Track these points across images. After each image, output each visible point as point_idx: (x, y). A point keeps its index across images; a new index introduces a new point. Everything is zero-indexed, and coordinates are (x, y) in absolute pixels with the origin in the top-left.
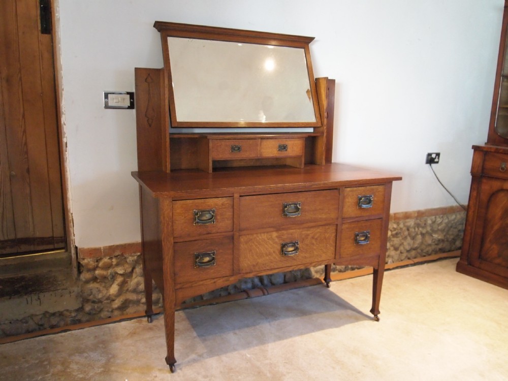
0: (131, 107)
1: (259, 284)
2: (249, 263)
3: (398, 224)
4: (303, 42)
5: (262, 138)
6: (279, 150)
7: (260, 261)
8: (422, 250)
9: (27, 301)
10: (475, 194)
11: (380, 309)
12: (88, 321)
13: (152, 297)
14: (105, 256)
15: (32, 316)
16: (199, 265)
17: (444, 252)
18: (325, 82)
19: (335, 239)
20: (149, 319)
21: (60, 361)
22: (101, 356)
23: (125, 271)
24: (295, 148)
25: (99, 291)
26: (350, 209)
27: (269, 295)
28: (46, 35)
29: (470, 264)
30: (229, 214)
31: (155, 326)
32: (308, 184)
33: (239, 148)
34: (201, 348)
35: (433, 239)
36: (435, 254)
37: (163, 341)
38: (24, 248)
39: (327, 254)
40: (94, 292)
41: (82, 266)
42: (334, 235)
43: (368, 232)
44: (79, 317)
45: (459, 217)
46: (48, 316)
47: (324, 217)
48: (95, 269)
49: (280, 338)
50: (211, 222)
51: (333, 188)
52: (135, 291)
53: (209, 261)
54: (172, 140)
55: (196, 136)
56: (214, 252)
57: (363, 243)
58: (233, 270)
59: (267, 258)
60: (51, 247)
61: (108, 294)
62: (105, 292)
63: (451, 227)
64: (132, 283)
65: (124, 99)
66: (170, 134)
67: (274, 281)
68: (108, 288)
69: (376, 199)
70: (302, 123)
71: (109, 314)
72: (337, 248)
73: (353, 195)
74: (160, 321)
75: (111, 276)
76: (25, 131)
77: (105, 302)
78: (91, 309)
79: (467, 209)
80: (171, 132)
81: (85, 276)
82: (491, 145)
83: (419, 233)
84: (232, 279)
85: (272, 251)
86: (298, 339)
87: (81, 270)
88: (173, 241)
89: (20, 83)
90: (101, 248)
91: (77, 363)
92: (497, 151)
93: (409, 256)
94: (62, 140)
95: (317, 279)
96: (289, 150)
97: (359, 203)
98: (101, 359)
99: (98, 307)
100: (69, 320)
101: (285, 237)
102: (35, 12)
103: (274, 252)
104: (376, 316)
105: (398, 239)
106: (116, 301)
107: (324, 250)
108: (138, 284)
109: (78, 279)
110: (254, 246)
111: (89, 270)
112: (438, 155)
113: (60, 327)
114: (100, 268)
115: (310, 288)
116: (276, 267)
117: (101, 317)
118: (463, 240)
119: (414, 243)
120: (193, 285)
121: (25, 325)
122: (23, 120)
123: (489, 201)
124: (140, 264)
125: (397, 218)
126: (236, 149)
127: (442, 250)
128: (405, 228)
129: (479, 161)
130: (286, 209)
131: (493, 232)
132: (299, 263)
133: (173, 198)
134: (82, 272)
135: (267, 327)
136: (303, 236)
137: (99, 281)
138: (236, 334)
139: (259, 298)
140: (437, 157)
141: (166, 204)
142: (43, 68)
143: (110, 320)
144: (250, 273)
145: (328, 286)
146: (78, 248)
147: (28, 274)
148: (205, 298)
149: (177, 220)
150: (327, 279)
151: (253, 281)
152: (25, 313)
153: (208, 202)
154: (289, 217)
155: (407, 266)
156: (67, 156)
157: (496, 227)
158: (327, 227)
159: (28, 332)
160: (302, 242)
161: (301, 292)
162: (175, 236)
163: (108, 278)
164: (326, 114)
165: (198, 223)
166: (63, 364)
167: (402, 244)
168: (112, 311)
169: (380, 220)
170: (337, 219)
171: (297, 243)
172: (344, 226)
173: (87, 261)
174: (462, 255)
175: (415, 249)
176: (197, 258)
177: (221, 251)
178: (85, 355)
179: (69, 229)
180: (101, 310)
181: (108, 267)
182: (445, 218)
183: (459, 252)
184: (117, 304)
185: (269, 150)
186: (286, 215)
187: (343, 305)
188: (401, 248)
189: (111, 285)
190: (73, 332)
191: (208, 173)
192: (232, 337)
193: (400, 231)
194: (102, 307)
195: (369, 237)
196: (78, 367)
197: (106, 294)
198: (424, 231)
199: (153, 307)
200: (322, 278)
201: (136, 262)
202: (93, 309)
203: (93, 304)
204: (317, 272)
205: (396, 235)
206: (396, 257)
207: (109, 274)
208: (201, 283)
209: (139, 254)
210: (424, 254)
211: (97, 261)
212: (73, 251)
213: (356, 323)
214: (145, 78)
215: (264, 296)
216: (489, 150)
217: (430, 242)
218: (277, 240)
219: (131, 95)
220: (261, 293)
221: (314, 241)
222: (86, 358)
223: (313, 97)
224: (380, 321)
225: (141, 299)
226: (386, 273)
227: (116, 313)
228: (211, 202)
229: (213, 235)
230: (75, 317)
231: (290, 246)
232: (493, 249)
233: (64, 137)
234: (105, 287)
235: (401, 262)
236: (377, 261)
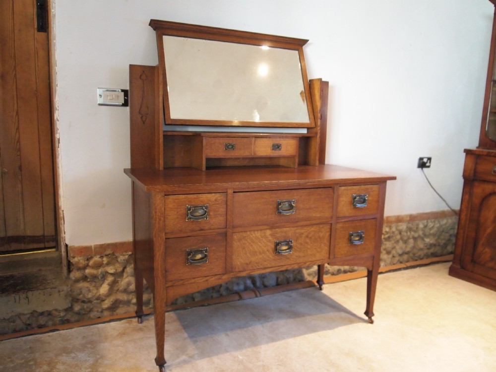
0: (125, 104)
1: (252, 286)
2: (242, 261)
3: (390, 227)
4: (297, 44)
5: (256, 137)
6: (273, 149)
7: (253, 259)
8: (414, 254)
9: (15, 299)
10: (467, 197)
11: (375, 312)
12: (78, 321)
13: (142, 297)
14: (95, 255)
15: (19, 315)
16: (191, 263)
17: (436, 256)
18: (319, 83)
19: (329, 238)
20: (140, 319)
21: (46, 361)
22: (89, 357)
23: (116, 270)
24: (289, 148)
25: (89, 291)
26: (344, 208)
27: (261, 298)
28: (42, 33)
29: (463, 267)
30: (222, 210)
31: (145, 327)
32: (302, 181)
33: (233, 146)
34: (192, 349)
35: (425, 243)
36: (427, 258)
37: (153, 342)
38: (14, 246)
39: (321, 254)
40: (84, 291)
41: (73, 265)
42: (328, 234)
43: (362, 232)
44: (68, 317)
45: (450, 221)
46: (35, 315)
47: (319, 215)
48: (85, 268)
49: (273, 340)
50: (203, 218)
51: (327, 186)
52: (125, 291)
53: (201, 259)
54: (165, 137)
55: (190, 134)
56: (207, 250)
57: (357, 243)
58: (226, 268)
59: (261, 256)
60: (42, 245)
61: (98, 294)
62: (95, 291)
63: (443, 231)
64: (122, 283)
65: (118, 96)
66: (164, 131)
67: (267, 283)
68: (98, 288)
69: (370, 198)
70: (296, 124)
71: (98, 314)
72: (332, 248)
73: (348, 194)
74: (151, 322)
75: (101, 275)
76: (18, 129)
77: (95, 301)
78: (81, 309)
79: (459, 214)
80: (165, 130)
81: (75, 275)
82: (483, 149)
83: (411, 237)
84: (224, 277)
85: (265, 249)
86: (291, 341)
87: (71, 269)
88: (164, 238)
89: (15, 81)
90: (91, 246)
91: (64, 363)
92: (489, 155)
93: (401, 260)
94: (54, 136)
95: (310, 282)
96: (283, 149)
97: (354, 202)
98: (89, 360)
99: (87, 308)
100: (57, 320)
101: (278, 235)
102: (32, 11)
103: (267, 250)
104: (370, 318)
105: (390, 243)
106: (106, 302)
107: (319, 250)
108: (129, 284)
109: (68, 277)
110: (247, 244)
111: (79, 269)
112: (429, 159)
113: (48, 326)
114: (90, 267)
115: (303, 290)
116: (269, 266)
117: (90, 317)
118: (456, 244)
119: (406, 247)
120: (185, 283)
121: (12, 324)
122: (17, 118)
123: (481, 204)
124: (131, 264)
125: (390, 222)
126: (230, 147)
127: (434, 255)
128: (397, 232)
129: (471, 165)
130: (280, 206)
131: (485, 235)
132: (293, 262)
133: (165, 192)
134: (72, 270)
135: (260, 328)
136: (297, 235)
137: (89, 280)
138: (228, 335)
139: (251, 300)
140: (429, 161)
141: (158, 199)
142: (38, 66)
143: (99, 320)
144: (242, 271)
145: (321, 289)
146: (69, 246)
147: (17, 272)
148: (196, 300)
149: (169, 216)
150: (320, 281)
151: (245, 283)
152: (12, 312)
153: (201, 198)
154: (283, 215)
155: (399, 269)
156: (60, 152)
157: (489, 230)
158: (321, 226)
159: (15, 331)
160: (296, 241)
161: (294, 294)
162: (167, 231)
163: (98, 278)
164: (319, 115)
165: (190, 218)
166: (49, 364)
167: (394, 248)
168: (102, 312)
169: (375, 220)
170: (332, 217)
171: (291, 241)
172: (339, 226)
173: (77, 260)
174: (454, 258)
175: (407, 253)
176: (189, 254)
177: (214, 248)
178: (73, 355)
179: (59, 226)
180: (91, 310)
181: (98, 266)
182: (437, 222)
183: (451, 257)
184: (107, 304)
185: (263, 149)
186: (280, 213)
187: (337, 307)
188: (394, 252)
189: (101, 285)
190: (61, 332)
191: (202, 171)
192: (223, 338)
193: (392, 235)
194: (92, 307)
195: (363, 237)
196: (65, 368)
197: (96, 294)
198: (416, 235)
199: (144, 308)
200: (315, 280)
201: (127, 262)
202: (83, 309)
203: (83, 304)
204: (309, 274)
205: (388, 239)
206: (388, 261)
207: (99, 273)
208: (193, 281)
209: (130, 253)
210: (416, 258)
211: (88, 260)
212: (63, 249)
213: (350, 326)
214: (140, 75)
215: (257, 298)
216: (481, 153)
217: (422, 246)
218: (270, 238)
219: (125, 92)
220: (254, 295)
221: (308, 240)
222: (73, 358)
223: (307, 98)
224: (374, 323)
225: (132, 299)
226: (379, 276)
227: (106, 313)
228: (204, 197)
229: (207, 231)
230: (64, 317)
231: (283, 245)
232: (485, 252)
233: (57, 133)
234: (95, 286)
235: (393, 266)
236: (371, 262)
